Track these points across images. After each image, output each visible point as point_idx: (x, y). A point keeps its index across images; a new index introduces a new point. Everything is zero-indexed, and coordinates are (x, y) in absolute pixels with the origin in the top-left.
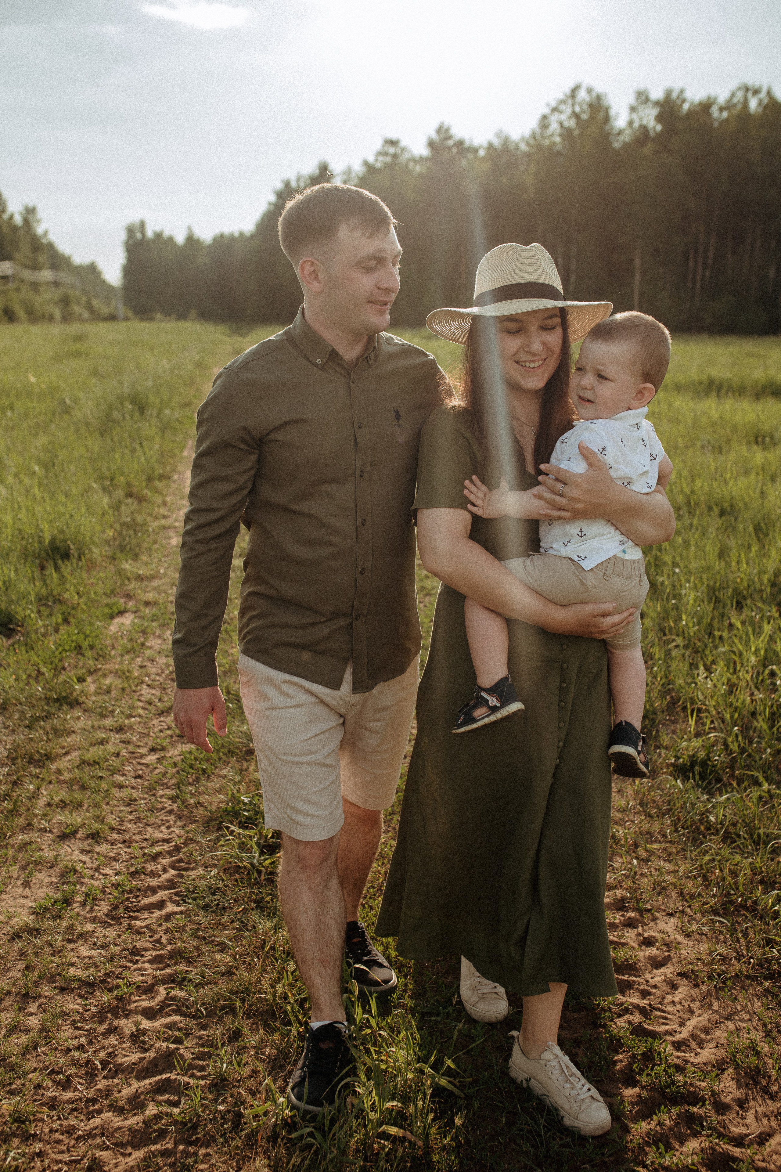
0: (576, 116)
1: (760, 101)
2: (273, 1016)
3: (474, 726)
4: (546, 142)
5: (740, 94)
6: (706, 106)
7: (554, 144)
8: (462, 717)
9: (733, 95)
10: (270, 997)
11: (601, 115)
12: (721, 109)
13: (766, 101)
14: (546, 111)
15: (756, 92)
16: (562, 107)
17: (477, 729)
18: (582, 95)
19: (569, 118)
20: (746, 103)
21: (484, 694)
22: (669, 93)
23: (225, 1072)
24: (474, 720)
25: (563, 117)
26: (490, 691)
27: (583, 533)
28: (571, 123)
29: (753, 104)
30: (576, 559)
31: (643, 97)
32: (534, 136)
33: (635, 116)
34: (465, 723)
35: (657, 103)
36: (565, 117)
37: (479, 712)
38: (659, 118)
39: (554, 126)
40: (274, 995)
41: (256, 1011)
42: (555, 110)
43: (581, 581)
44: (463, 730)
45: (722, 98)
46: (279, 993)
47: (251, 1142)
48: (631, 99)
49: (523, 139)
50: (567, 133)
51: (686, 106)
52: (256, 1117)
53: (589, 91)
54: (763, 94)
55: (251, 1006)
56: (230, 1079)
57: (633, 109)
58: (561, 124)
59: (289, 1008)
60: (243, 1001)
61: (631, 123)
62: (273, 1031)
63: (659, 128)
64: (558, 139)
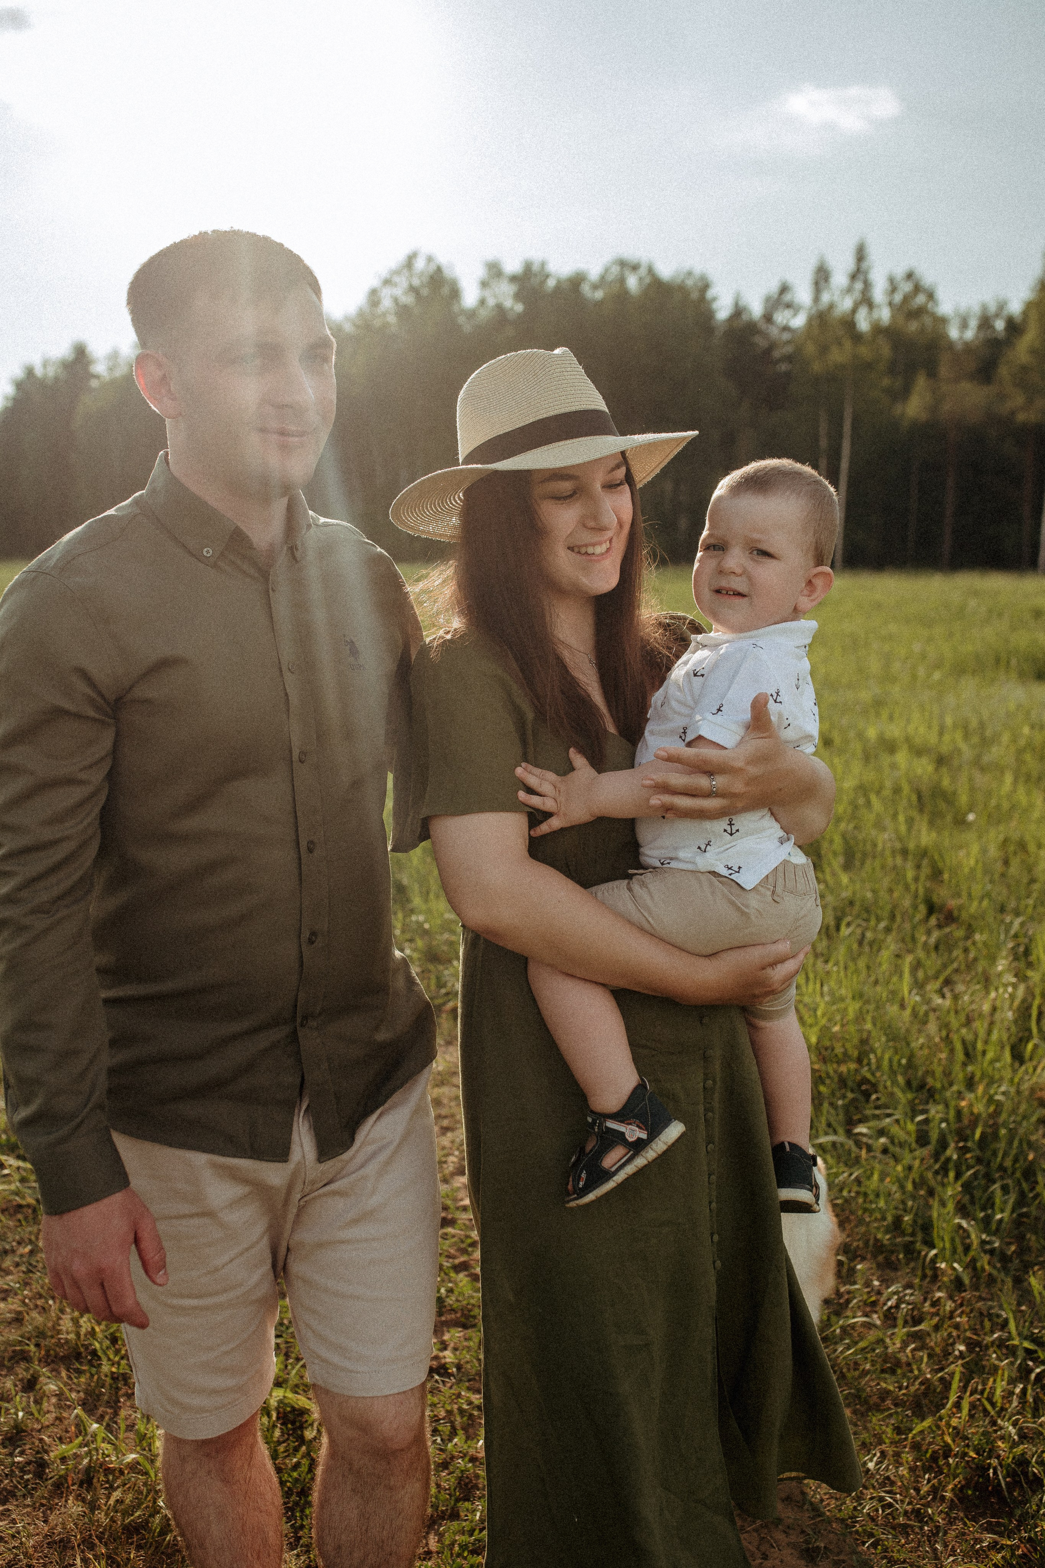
0: (412, 289)
1: (641, 279)
2: (78, 1356)
3: (610, 1185)
4: (377, 323)
5: (615, 270)
6: (577, 281)
7: (386, 325)
8: (584, 1175)
9: (607, 270)
10: (72, 1336)
11: (446, 291)
12: (595, 287)
13: (648, 280)
14: (375, 283)
15: (635, 268)
16: (396, 279)
17: (613, 1190)
18: (420, 264)
19: (406, 293)
20: (622, 280)
21: (611, 1125)
22: (528, 267)
23: (22, 1422)
24: (607, 1175)
25: (398, 292)
26: (621, 1116)
27: (734, 829)
28: (408, 300)
29: (632, 283)
30: (725, 872)
31: (494, 270)
32: (361, 314)
33: (487, 293)
34: (590, 1186)
35: (514, 279)
36: (399, 291)
37: (610, 1160)
38: (518, 297)
39: (387, 303)
40: (78, 1335)
41: (56, 1357)
42: (387, 282)
43: (738, 909)
44: (591, 1197)
45: (594, 272)
46: (83, 1331)
47: (60, 1488)
48: (480, 272)
49: (347, 318)
50: (403, 311)
51: (551, 283)
52: (63, 1459)
53: (430, 259)
54: (643, 271)
55: (48, 1351)
56: (29, 1429)
57: (484, 284)
58: (396, 300)
59: (97, 1345)
60: (37, 1345)
61: (482, 302)
62: (79, 1372)
63: (519, 308)
64: (392, 319)
